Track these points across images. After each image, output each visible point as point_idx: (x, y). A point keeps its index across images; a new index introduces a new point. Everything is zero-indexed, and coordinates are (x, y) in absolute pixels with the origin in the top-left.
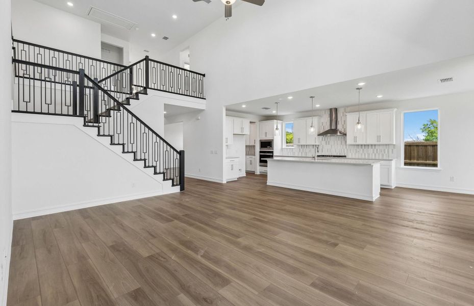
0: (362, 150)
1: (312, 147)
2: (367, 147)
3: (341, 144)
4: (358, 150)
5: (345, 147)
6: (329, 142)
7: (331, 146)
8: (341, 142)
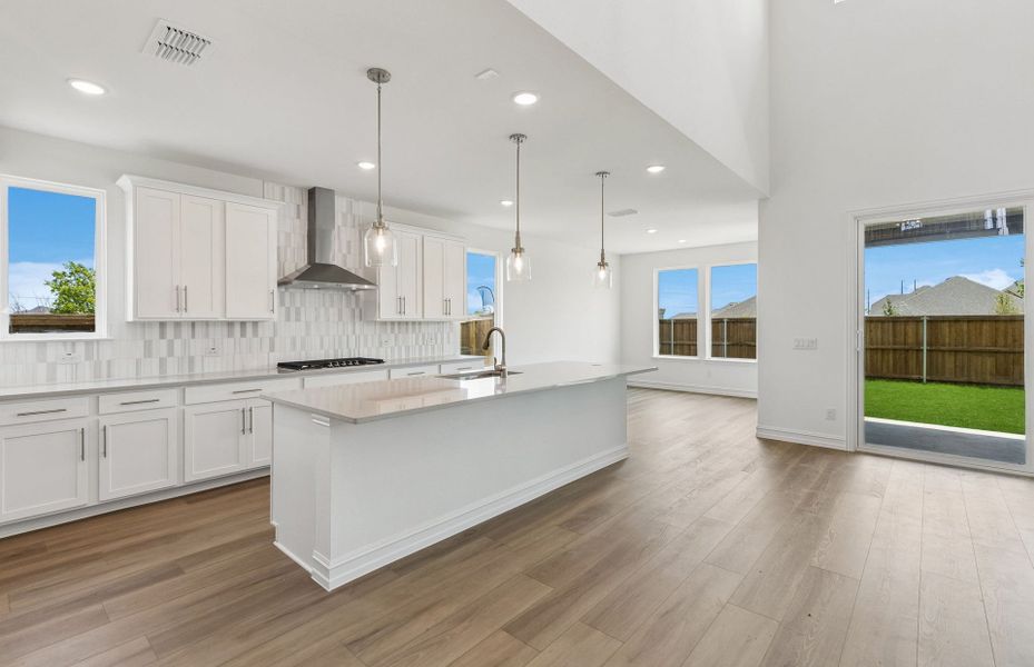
0: (393, 336)
1: (225, 329)
2: (403, 328)
3: (340, 319)
4: (384, 338)
5: (350, 328)
6: (298, 313)
7: (308, 325)
8: (340, 311)
